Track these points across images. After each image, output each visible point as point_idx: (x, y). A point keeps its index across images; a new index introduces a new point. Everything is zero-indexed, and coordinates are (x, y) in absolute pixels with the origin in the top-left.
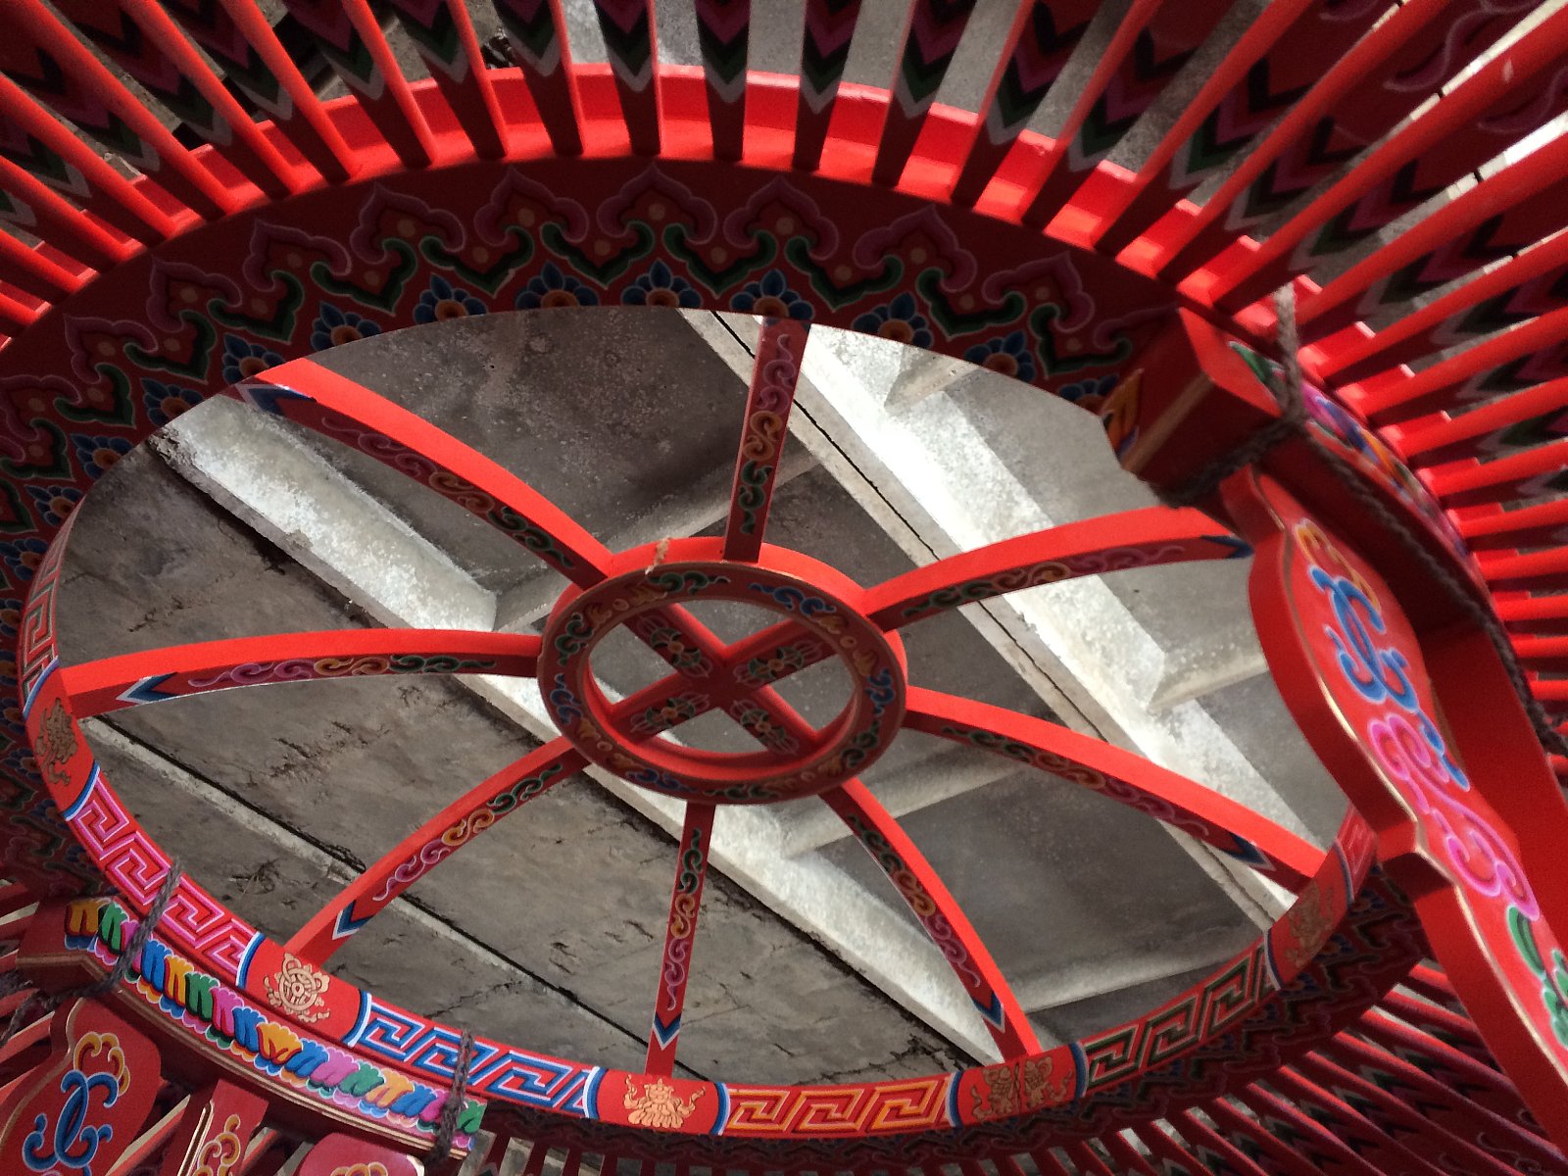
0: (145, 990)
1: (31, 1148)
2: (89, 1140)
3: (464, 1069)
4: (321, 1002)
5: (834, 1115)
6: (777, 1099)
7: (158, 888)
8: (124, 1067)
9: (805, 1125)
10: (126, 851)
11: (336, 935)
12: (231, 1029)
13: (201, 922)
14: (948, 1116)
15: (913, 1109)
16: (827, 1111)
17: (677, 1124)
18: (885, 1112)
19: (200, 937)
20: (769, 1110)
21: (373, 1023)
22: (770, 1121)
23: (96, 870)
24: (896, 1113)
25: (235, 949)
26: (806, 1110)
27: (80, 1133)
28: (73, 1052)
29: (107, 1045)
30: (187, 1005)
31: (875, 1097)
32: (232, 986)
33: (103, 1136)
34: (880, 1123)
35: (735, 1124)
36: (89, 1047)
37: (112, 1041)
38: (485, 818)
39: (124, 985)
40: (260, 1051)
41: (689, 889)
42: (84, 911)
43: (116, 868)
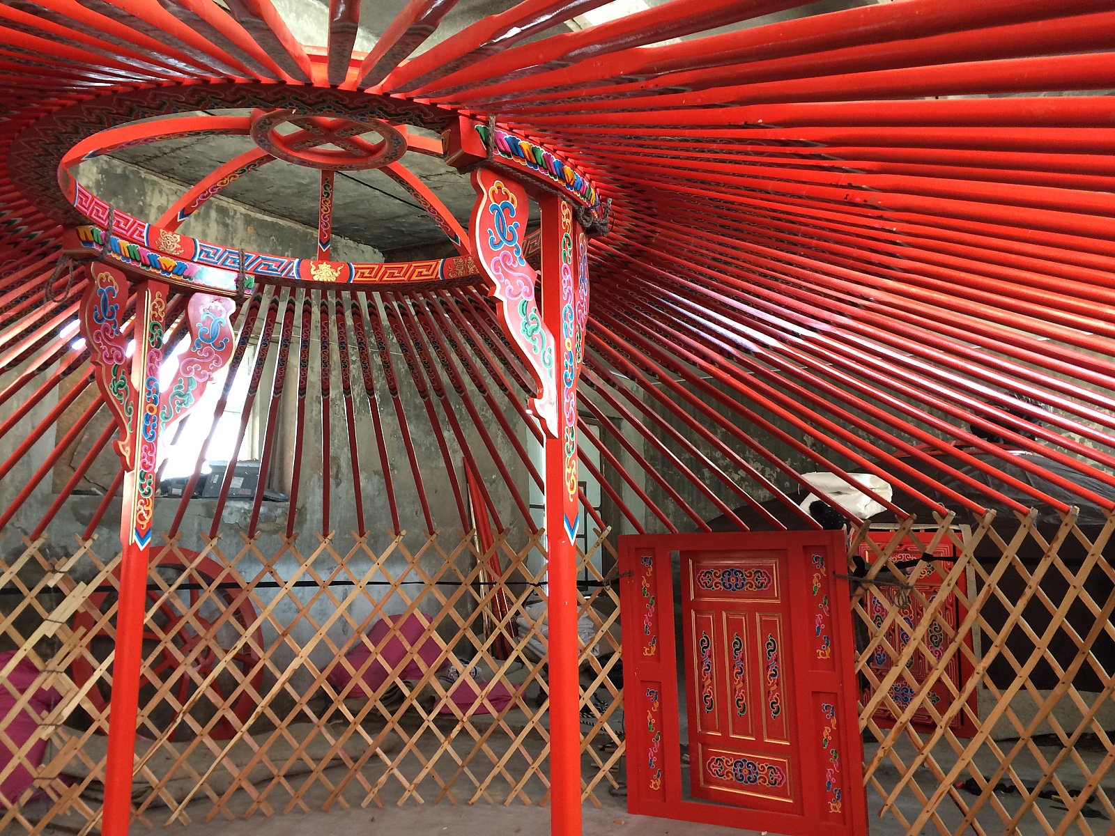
0: (114, 256)
1: (96, 317)
2: (112, 310)
3: (243, 265)
4: (179, 246)
5: (396, 275)
6: (373, 268)
7: (108, 217)
8: (115, 283)
9: (385, 278)
10: (93, 208)
11: (179, 220)
12: (148, 263)
13: (126, 225)
14: (439, 276)
15: (427, 273)
16: (394, 273)
17: (334, 280)
18: (416, 273)
19: (127, 231)
20: (370, 273)
21: (202, 251)
22: (370, 277)
23: (86, 218)
24: (420, 274)
25: (141, 232)
26: (385, 273)
27: (109, 309)
28: (97, 282)
29: (107, 277)
30: (131, 257)
31: (412, 268)
32: (145, 247)
33: (117, 308)
34: (414, 278)
35: (357, 279)
36: (102, 279)
37: (108, 275)
38: (235, 177)
39: (108, 256)
40: (162, 268)
41: (327, 197)
42: (84, 231)
43: (93, 216)
